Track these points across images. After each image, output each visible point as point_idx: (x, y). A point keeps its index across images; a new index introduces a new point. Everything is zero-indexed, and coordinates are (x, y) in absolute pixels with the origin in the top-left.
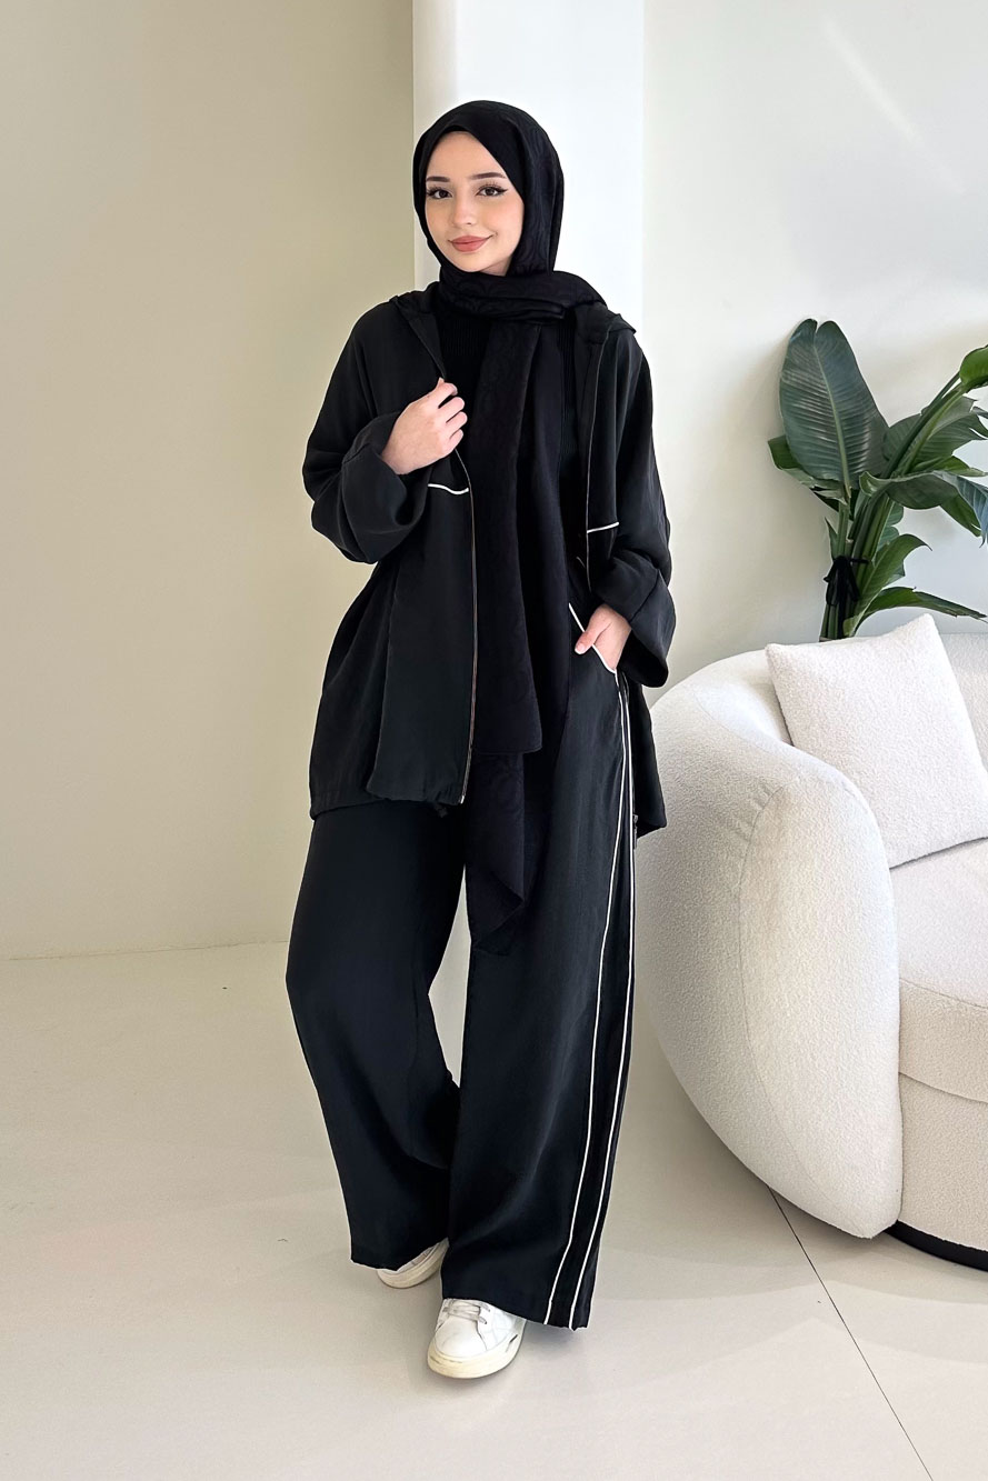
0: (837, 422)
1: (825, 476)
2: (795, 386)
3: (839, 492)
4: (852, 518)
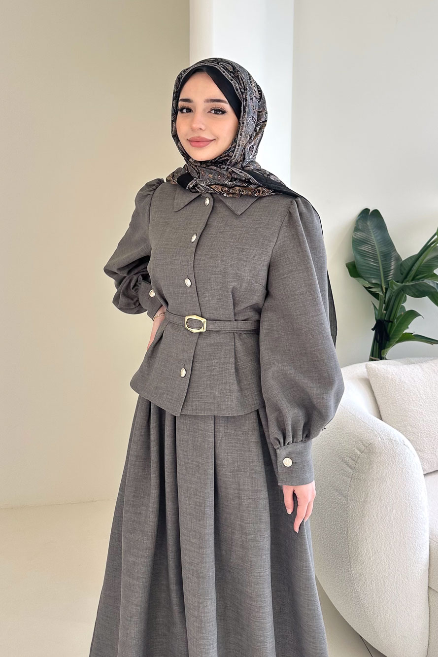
0: (379, 256)
1: (374, 282)
2: (358, 239)
3: (379, 289)
4: (385, 301)
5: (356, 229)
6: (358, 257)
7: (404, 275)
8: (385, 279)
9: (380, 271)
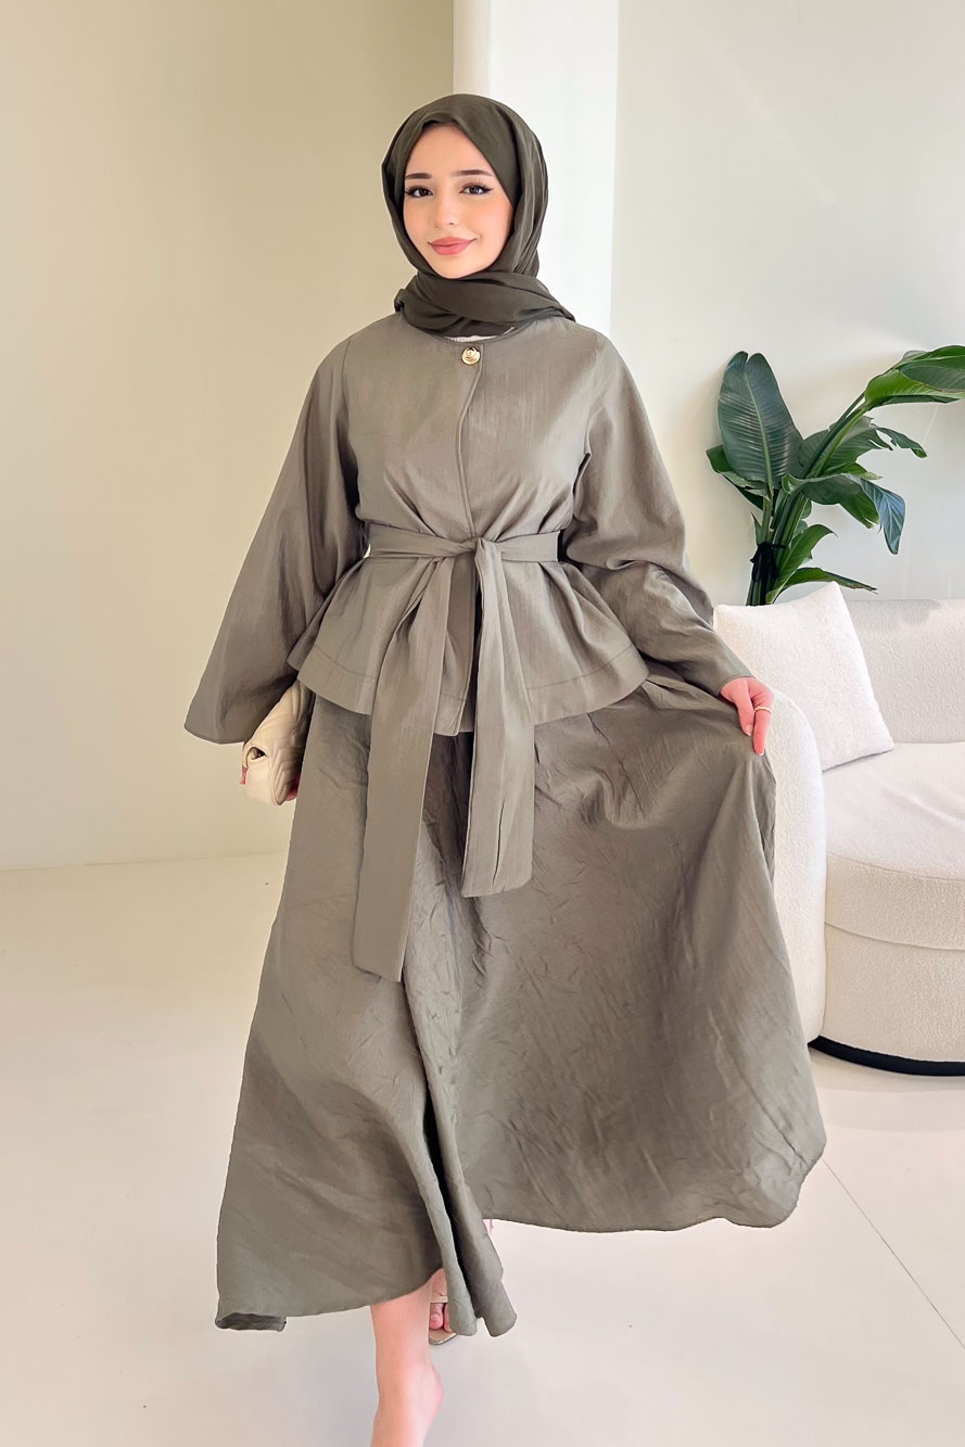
0: (763, 435)
1: (754, 478)
2: (730, 405)
3: (764, 491)
4: (773, 512)
5: (725, 388)
6: (729, 437)
7: (807, 466)
8: (773, 475)
9: (765, 459)
